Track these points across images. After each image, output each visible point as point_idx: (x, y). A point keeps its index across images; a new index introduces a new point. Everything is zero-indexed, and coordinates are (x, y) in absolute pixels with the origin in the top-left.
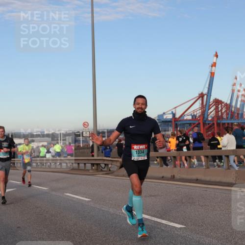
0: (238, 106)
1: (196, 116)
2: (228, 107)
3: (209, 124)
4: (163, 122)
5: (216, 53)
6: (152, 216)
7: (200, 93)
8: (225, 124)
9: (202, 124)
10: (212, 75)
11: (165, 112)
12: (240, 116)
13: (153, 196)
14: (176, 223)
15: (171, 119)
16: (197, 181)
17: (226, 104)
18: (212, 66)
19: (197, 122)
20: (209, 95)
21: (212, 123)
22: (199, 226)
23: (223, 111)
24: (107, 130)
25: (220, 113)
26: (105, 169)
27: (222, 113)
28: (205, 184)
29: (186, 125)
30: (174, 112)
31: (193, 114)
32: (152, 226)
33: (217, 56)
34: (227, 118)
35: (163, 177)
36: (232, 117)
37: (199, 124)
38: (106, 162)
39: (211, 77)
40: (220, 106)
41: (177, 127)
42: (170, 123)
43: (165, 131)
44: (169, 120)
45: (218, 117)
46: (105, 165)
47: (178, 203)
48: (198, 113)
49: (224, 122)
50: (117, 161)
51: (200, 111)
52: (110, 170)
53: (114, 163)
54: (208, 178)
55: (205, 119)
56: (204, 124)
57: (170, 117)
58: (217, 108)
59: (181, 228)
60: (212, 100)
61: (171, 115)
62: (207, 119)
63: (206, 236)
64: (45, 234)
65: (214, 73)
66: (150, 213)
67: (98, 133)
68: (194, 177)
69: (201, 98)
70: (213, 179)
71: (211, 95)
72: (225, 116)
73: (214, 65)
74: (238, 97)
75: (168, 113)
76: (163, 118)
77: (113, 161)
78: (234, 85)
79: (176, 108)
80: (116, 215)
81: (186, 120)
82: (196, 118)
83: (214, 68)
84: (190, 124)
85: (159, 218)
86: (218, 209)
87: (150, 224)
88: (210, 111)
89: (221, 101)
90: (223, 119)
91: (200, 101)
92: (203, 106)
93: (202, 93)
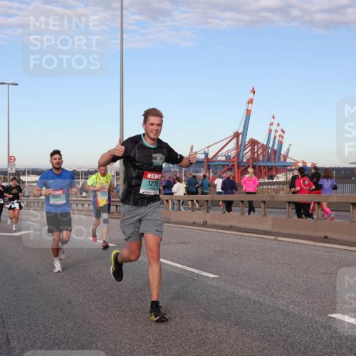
0: (276, 148)
1: (230, 157)
2: (265, 147)
3: (244, 166)
9: (236, 166)
10: (249, 112)
12: (277, 158)
15: (204, 159)
16: (231, 228)
18: (249, 103)
19: (231, 164)
20: (244, 134)
21: (247, 165)
23: (259, 153)
25: (256, 154)
28: (239, 231)
29: (219, 167)
30: (206, 152)
31: (226, 155)
33: (254, 92)
34: (264, 160)
36: (269, 160)
37: (233, 165)
39: (247, 115)
40: (256, 147)
41: (209, 169)
42: (202, 164)
43: (196, 172)
45: (254, 159)
48: (233, 154)
49: (260, 164)
51: (235, 151)
54: (242, 225)
55: (240, 161)
56: (238, 166)
57: (202, 157)
58: (252, 149)
59: (214, 278)
60: (247, 140)
61: (204, 155)
62: (242, 160)
65: (250, 111)
68: (228, 224)
69: (235, 138)
70: (248, 226)
72: (261, 158)
73: (251, 102)
74: (275, 137)
75: (200, 152)
78: (272, 124)
79: (209, 147)
81: (220, 161)
83: (250, 105)
84: (224, 166)
88: (245, 152)
89: (257, 141)
90: (259, 161)
91: (235, 141)
92: (238, 147)
93: (237, 132)
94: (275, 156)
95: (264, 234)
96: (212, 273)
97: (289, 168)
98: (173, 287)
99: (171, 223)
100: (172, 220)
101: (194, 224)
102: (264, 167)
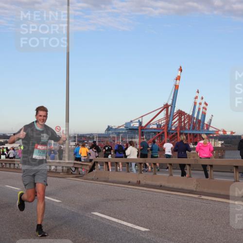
0: (200, 118)
1: (160, 125)
2: (190, 118)
3: (172, 133)
4: (130, 129)
5: (181, 67)
6: (118, 219)
7: (165, 104)
8: (187, 134)
9: (166, 133)
10: (177, 87)
11: (132, 120)
12: (201, 127)
13: (120, 200)
14: (141, 226)
15: (138, 127)
16: (161, 187)
17: (189, 115)
18: (176, 80)
19: (161, 131)
20: (173, 106)
21: (175, 132)
22: (162, 230)
23: (186, 122)
24: (78, 135)
25: (183, 123)
26: (76, 172)
27: (184, 124)
28: (168, 190)
29: (151, 133)
30: (141, 121)
31: (158, 124)
32: (118, 228)
33: (181, 71)
34: (189, 128)
35: (129, 182)
36: (193, 129)
37: (163, 133)
38: (76, 166)
39: (175, 89)
40: (183, 117)
41: (143, 135)
42: (137, 131)
43: (132, 138)
44: (136, 128)
45: (181, 128)
46: (76, 168)
47: (143, 207)
48: (163, 122)
49: (186, 132)
50: (86, 165)
51: (165, 121)
52: (79, 174)
53: (84, 167)
54: (171, 185)
55: (169, 129)
56: (168, 133)
57: (137, 125)
58: (180, 119)
59: (145, 232)
60: (175, 111)
61: (138, 123)
62: (171, 128)
63: (168, 240)
64: (17, 233)
66: (117, 216)
67: (70, 137)
68: (158, 183)
69: (165, 109)
70: (176, 186)
71: (175, 107)
72: (187, 127)
73: (178, 78)
74: (199, 109)
75: (135, 121)
76: (130, 126)
77: (83, 164)
78: (196, 98)
79: (142, 117)
80: (86, 217)
81: (152, 129)
82: (160, 127)
83: (178, 81)
84: (155, 133)
85: (125, 221)
86: (180, 214)
87: (117, 226)
88: (173, 121)
89: (184, 112)
90: (185, 129)
91: (165, 112)
92: (167, 116)
93: (167, 104)
94: (199, 125)
95: (189, 193)
96: (144, 227)
97: (211, 135)
98: (110, 239)
99: (110, 182)
100: (110, 180)
101: (129, 183)
102: (190, 134)
